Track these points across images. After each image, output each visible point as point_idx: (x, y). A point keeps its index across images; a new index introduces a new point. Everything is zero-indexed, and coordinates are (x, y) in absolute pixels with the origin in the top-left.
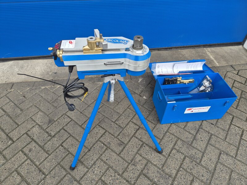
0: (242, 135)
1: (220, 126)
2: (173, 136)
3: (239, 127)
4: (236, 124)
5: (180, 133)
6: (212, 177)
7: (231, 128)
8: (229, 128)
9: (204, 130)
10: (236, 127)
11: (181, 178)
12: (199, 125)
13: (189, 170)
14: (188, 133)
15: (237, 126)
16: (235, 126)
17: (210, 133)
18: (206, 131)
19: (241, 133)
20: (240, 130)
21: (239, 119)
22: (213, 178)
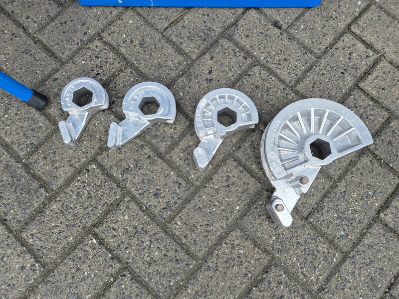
0: (367, 73)
1: (302, 37)
2: (112, 55)
3: (369, 46)
4: (365, 34)
5: (141, 45)
6: (188, 201)
7: (340, 44)
8: (331, 46)
9: (237, 44)
10: (360, 45)
11: (79, 193)
12: (225, 22)
13: (117, 174)
14: (170, 50)
15: (364, 42)
16: (355, 41)
17: (252, 57)
18: (242, 49)
19: (364, 68)
20: (367, 57)
21: (384, 16)
22: (190, 206)
